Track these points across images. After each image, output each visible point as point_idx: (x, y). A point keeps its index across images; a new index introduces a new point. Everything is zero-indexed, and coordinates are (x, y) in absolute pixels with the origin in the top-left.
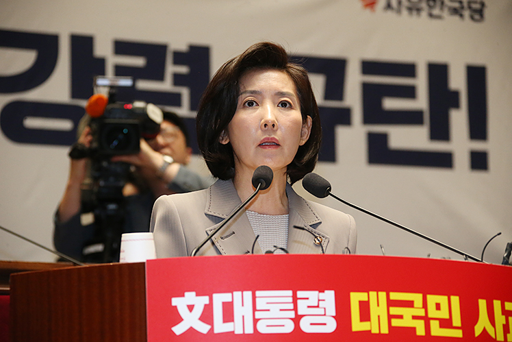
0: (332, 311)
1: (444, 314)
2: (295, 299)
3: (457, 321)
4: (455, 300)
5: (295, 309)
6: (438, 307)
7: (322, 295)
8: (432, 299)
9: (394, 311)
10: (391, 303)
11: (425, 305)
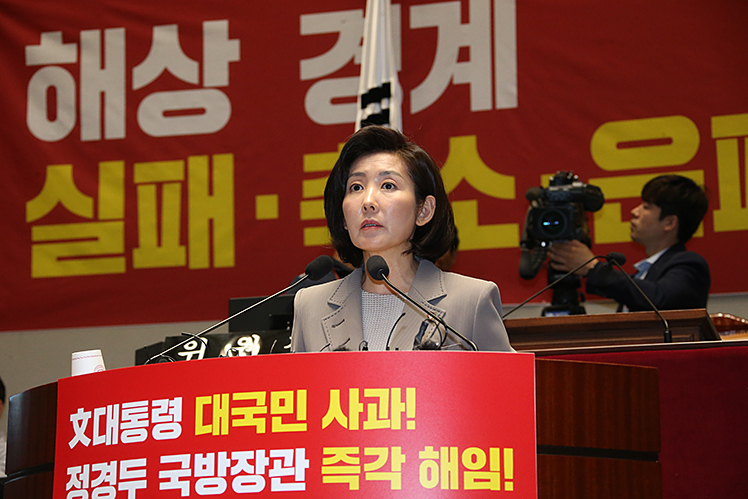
0: (179, 417)
1: (288, 409)
2: (150, 407)
3: (302, 415)
4: (302, 394)
5: (150, 418)
6: (282, 402)
7: (172, 403)
8: (276, 396)
9: (236, 411)
10: (233, 404)
11: (268, 403)
